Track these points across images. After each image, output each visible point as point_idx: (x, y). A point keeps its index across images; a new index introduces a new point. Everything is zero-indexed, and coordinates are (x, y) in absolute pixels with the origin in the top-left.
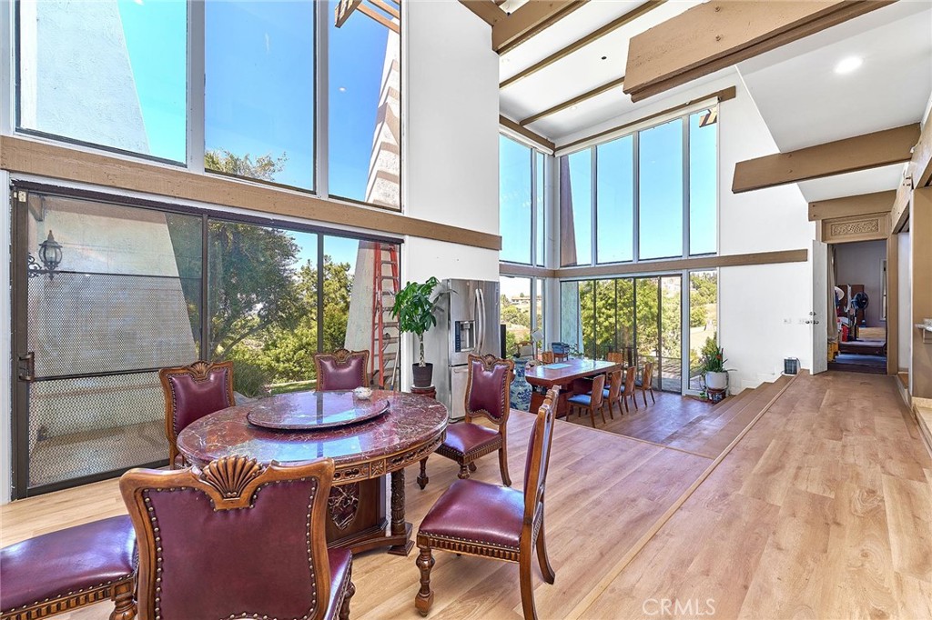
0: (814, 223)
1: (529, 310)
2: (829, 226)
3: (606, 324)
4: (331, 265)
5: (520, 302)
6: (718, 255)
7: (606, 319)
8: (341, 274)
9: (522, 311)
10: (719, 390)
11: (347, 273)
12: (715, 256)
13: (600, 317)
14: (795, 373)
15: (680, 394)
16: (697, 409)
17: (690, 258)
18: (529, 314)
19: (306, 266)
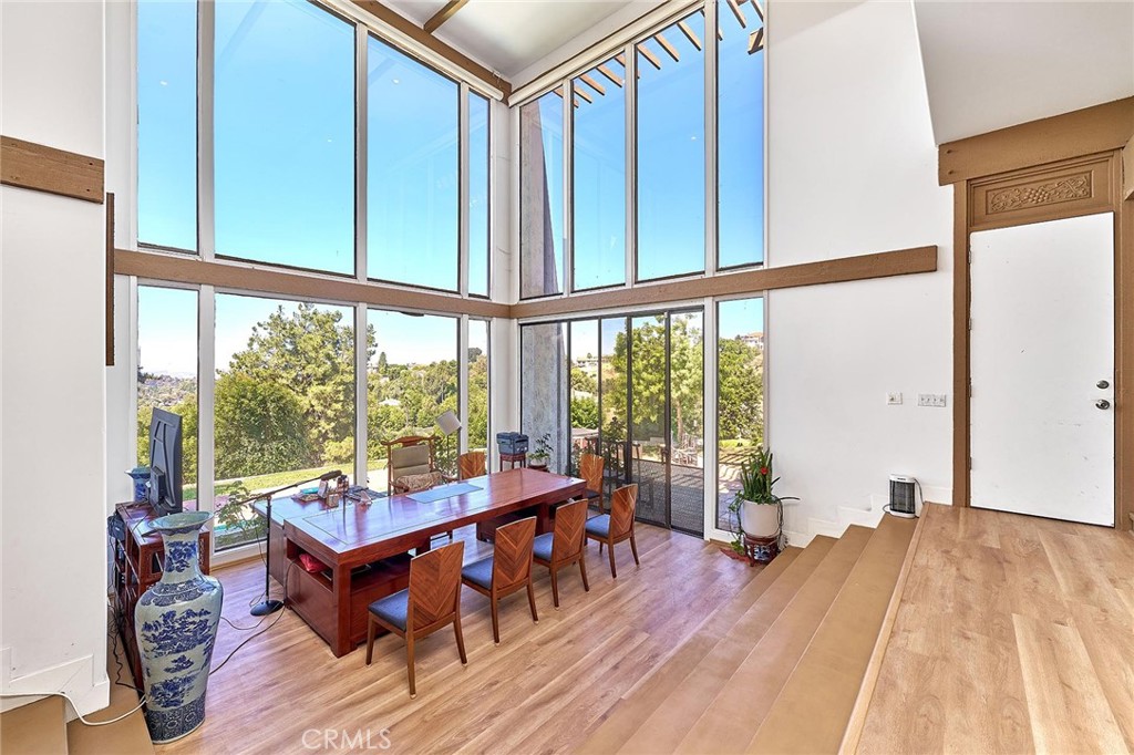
0: (950, 188)
1: (597, 373)
2: (980, 195)
3: (646, 394)
4: (314, 313)
5: (587, 364)
6: (766, 268)
7: (647, 388)
8: (327, 326)
9: (588, 376)
10: (766, 540)
11: (336, 324)
12: (761, 268)
13: (639, 384)
14: (911, 511)
15: (701, 535)
16: (727, 568)
17: (718, 275)
18: (596, 379)
19: (276, 314)
